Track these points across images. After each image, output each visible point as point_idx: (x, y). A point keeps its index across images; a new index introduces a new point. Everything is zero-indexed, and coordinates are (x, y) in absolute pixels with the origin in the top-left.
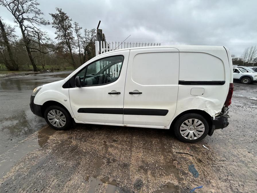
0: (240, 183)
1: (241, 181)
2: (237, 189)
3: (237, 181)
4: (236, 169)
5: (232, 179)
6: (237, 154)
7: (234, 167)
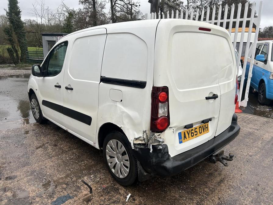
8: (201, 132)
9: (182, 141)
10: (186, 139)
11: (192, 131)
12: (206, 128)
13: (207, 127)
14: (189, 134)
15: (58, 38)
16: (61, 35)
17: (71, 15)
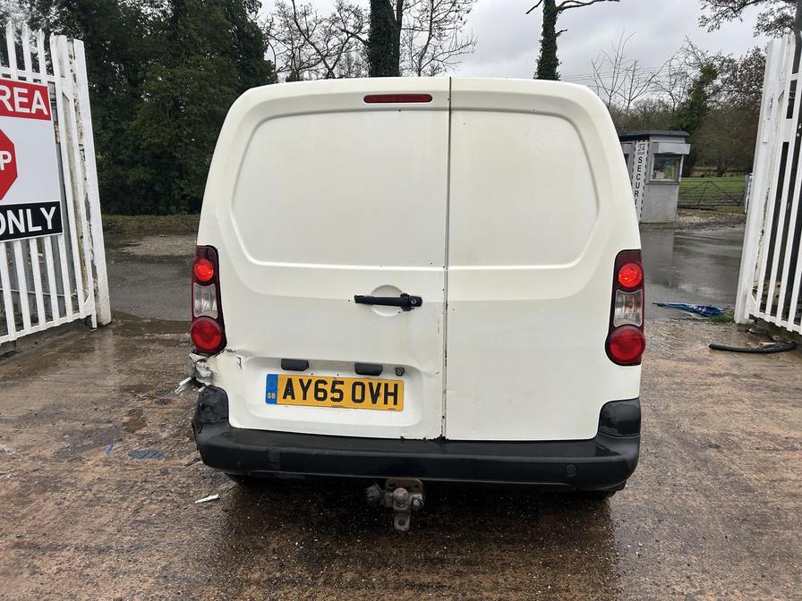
0: (67, 503)
1: (68, 507)
2: (62, 492)
3: (74, 501)
4: (97, 521)
5: (83, 498)
6: (136, 561)
7: (104, 520)
8: (358, 397)
9: (276, 398)
10: (293, 398)
11: (321, 386)
12: (387, 394)
13: (395, 394)
14: (305, 389)
15: (638, 145)
16: (645, 137)
17: (709, 73)
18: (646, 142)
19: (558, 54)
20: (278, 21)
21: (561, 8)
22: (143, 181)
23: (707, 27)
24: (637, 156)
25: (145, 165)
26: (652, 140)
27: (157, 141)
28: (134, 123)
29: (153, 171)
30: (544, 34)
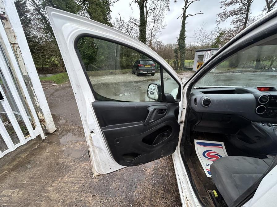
15: (207, 52)
16: (210, 50)
17: (222, 34)
18: (210, 51)
19: (186, 29)
20: (116, 23)
21: (187, 16)
22: (86, 63)
23: (217, 23)
24: (207, 55)
25: (86, 59)
26: (212, 51)
27: (89, 53)
28: (82, 49)
29: (88, 60)
30: (183, 24)
